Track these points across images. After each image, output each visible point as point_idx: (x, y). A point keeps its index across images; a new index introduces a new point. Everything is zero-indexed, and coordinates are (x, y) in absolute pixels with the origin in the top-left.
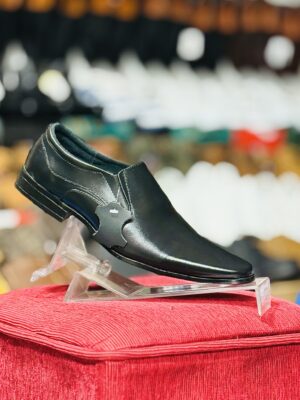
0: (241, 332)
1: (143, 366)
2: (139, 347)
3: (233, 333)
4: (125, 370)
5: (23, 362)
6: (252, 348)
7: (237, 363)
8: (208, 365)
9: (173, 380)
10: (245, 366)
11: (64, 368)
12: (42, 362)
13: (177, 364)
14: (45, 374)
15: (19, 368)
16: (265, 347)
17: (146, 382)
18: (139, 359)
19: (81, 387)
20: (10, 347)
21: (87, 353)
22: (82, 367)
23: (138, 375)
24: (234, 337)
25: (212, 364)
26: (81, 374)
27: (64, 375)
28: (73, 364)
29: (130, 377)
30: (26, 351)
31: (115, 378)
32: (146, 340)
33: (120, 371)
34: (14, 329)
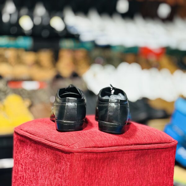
0: (135, 142)
1: (90, 155)
2: (89, 147)
3: (131, 143)
4: (83, 157)
5: (38, 151)
6: (140, 150)
7: (133, 156)
8: (119, 156)
9: (103, 162)
10: (136, 158)
11: (56, 155)
12: (46, 152)
13: (106, 155)
14: (48, 158)
15: (37, 154)
16: (145, 149)
17: (92, 162)
18: (89, 152)
19: (63, 164)
20: (33, 144)
21: (66, 148)
22: (64, 155)
23: (88, 159)
24: (132, 145)
25: (121, 156)
26: (64, 158)
27: (56, 158)
28: (60, 153)
29: (85, 160)
30: (40, 147)
31: (78, 160)
32: (92, 144)
33: (80, 157)
34: (35, 137)
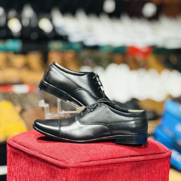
0: (130, 154)
1: (86, 170)
2: (85, 162)
3: (127, 155)
4: (78, 172)
5: (32, 165)
6: (135, 162)
7: (128, 168)
8: (115, 169)
9: (99, 176)
10: (131, 169)
11: (51, 169)
12: (41, 166)
13: (102, 169)
14: (42, 172)
15: (31, 167)
16: (140, 161)
17: (88, 177)
18: (85, 167)
19: (59, 178)
20: (27, 158)
21: (62, 163)
22: (59, 170)
23: (84, 174)
24: (127, 157)
25: (117, 169)
26: (59, 173)
27: (51, 173)
28: (55, 168)
29: (80, 175)
30: (34, 160)
31: (74, 175)
32: (87, 158)
33: (76, 172)
34: (29, 150)
